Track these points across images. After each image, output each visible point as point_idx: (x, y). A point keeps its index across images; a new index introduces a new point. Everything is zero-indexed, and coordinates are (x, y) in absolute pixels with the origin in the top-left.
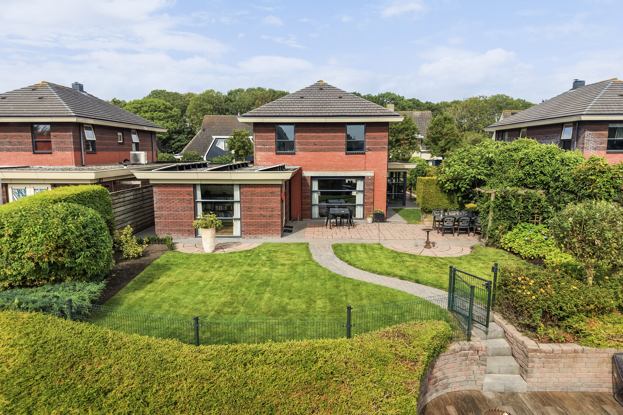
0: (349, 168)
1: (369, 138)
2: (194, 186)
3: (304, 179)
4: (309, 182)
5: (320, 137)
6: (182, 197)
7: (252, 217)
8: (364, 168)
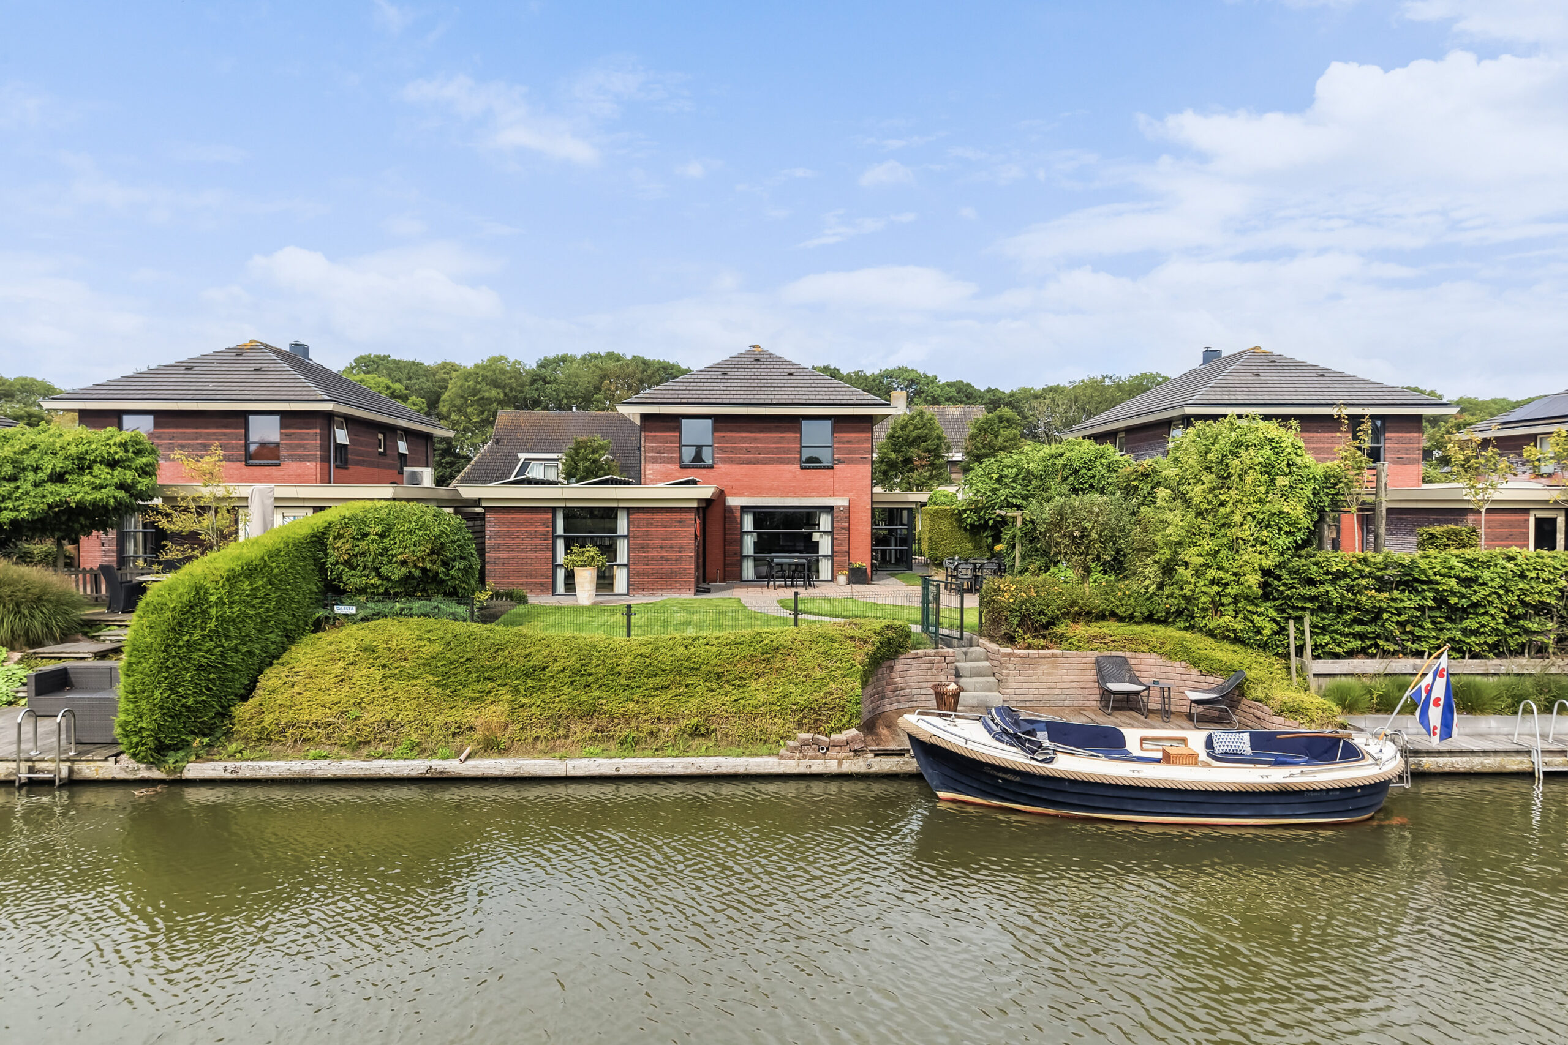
0: (806, 493)
1: (839, 443)
2: (554, 510)
3: (728, 510)
4: (738, 515)
5: (755, 439)
6: (532, 529)
7: (647, 561)
8: (831, 493)
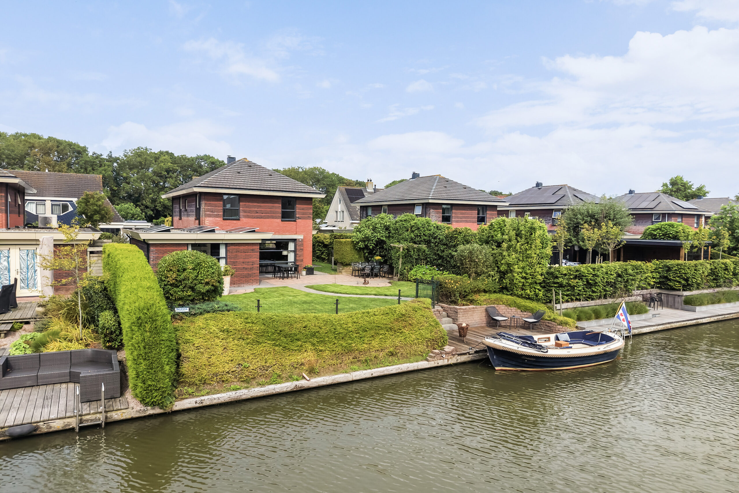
0: (284, 232)
1: (299, 209)
2: (187, 245)
5: (260, 206)
8: (296, 233)
